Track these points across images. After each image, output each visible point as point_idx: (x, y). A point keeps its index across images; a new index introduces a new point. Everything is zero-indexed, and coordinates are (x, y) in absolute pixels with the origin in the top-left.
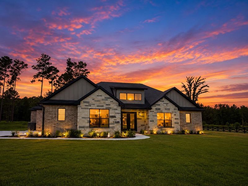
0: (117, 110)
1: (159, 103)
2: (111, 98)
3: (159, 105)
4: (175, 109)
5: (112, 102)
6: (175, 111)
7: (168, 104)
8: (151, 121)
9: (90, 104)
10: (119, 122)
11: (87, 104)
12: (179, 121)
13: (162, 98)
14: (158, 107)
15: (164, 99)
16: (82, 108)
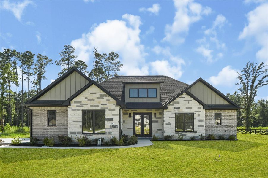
0: (114, 110)
1: (178, 100)
2: (108, 96)
3: (178, 103)
4: (198, 108)
5: (109, 100)
6: (199, 110)
7: (191, 101)
8: (167, 124)
9: (83, 104)
10: (117, 126)
11: (79, 104)
12: (203, 123)
13: (182, 94)
14: (176, 105)
15: (185, 95)
16: (73, 110)
